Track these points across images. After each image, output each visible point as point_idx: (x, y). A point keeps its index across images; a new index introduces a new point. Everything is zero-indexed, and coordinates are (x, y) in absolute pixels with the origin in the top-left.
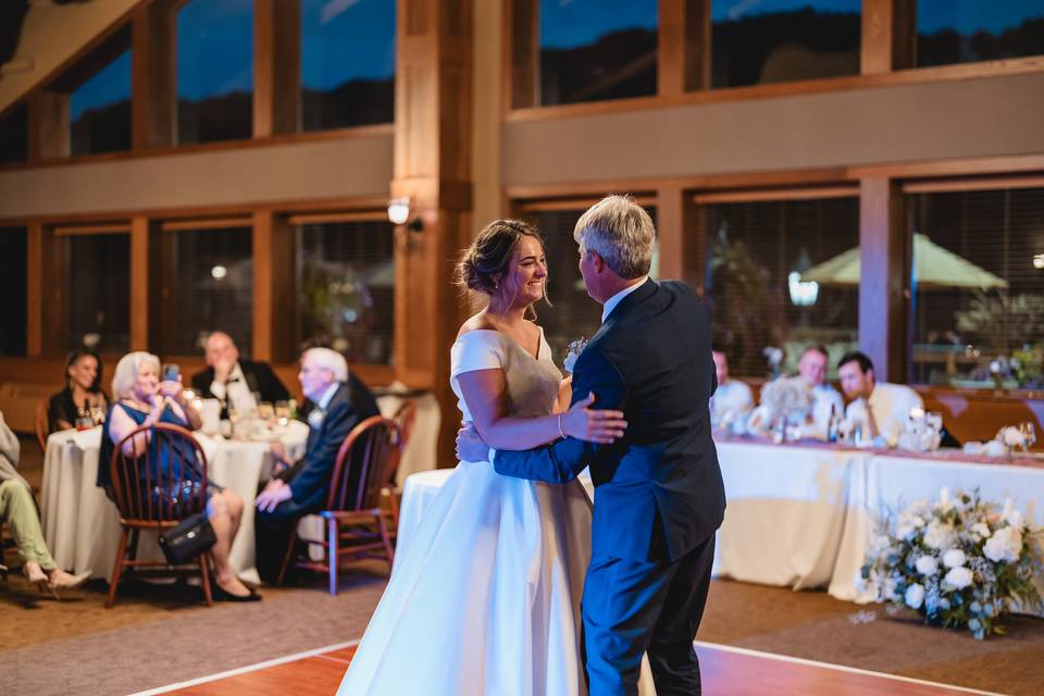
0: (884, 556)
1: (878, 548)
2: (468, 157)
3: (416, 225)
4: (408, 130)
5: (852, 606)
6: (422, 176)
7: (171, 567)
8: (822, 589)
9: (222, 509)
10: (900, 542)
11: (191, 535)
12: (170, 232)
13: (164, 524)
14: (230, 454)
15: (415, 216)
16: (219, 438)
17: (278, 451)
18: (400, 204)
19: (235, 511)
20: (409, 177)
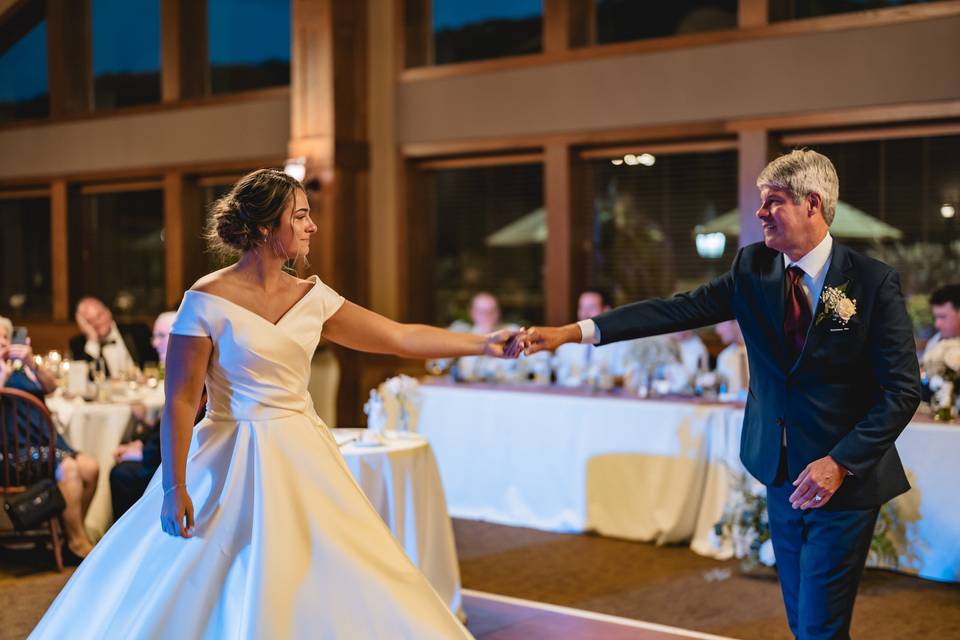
0: (739, 511)
1: (733, 505)
2: (364, 118)
3: (312, 185)
4: (304, 91)
5: (711, 562)
6: (318, 136)
7: (18, 533)
8: (682, 544)
9: (73, 474)
10: (754, 498)
11: (38, 500)
12: (89, 196)
13: (12, 489)
14: (87, 417)
15: (312, 176)
16: (79, 401)
17: (139, 412)
18: (296, 164)
19: (88, 477)
20: (306, 137)
